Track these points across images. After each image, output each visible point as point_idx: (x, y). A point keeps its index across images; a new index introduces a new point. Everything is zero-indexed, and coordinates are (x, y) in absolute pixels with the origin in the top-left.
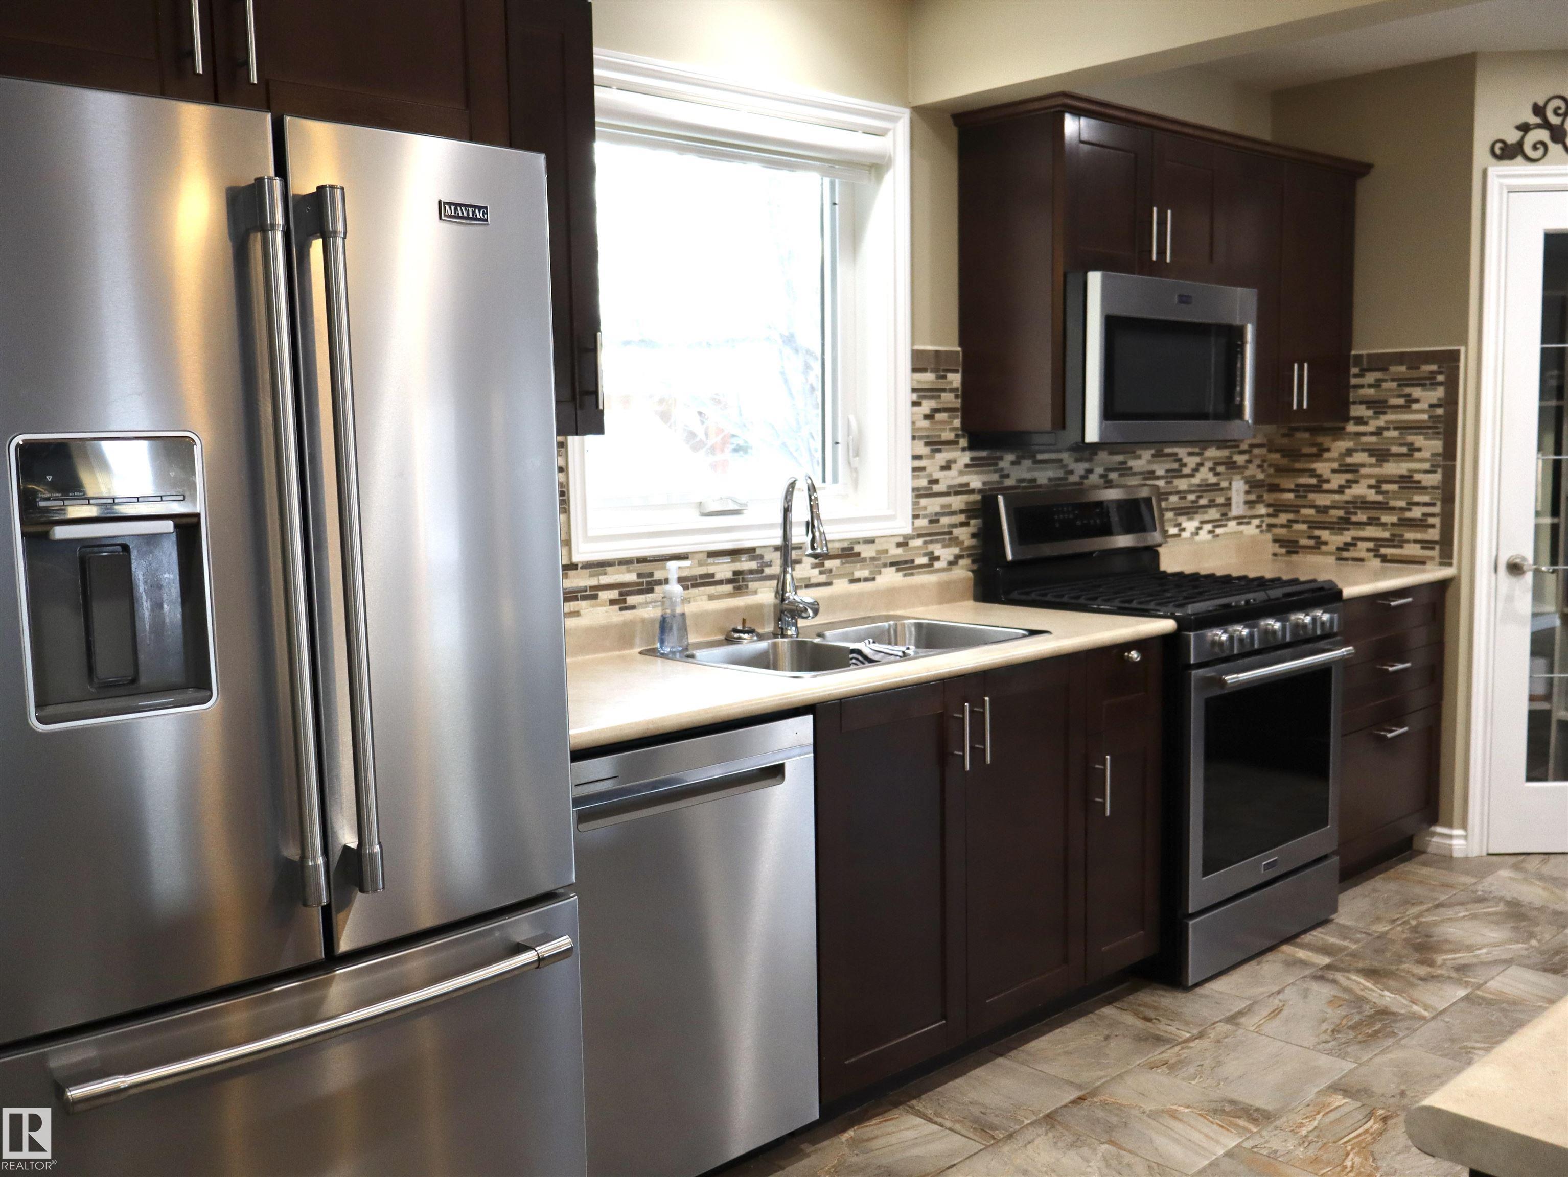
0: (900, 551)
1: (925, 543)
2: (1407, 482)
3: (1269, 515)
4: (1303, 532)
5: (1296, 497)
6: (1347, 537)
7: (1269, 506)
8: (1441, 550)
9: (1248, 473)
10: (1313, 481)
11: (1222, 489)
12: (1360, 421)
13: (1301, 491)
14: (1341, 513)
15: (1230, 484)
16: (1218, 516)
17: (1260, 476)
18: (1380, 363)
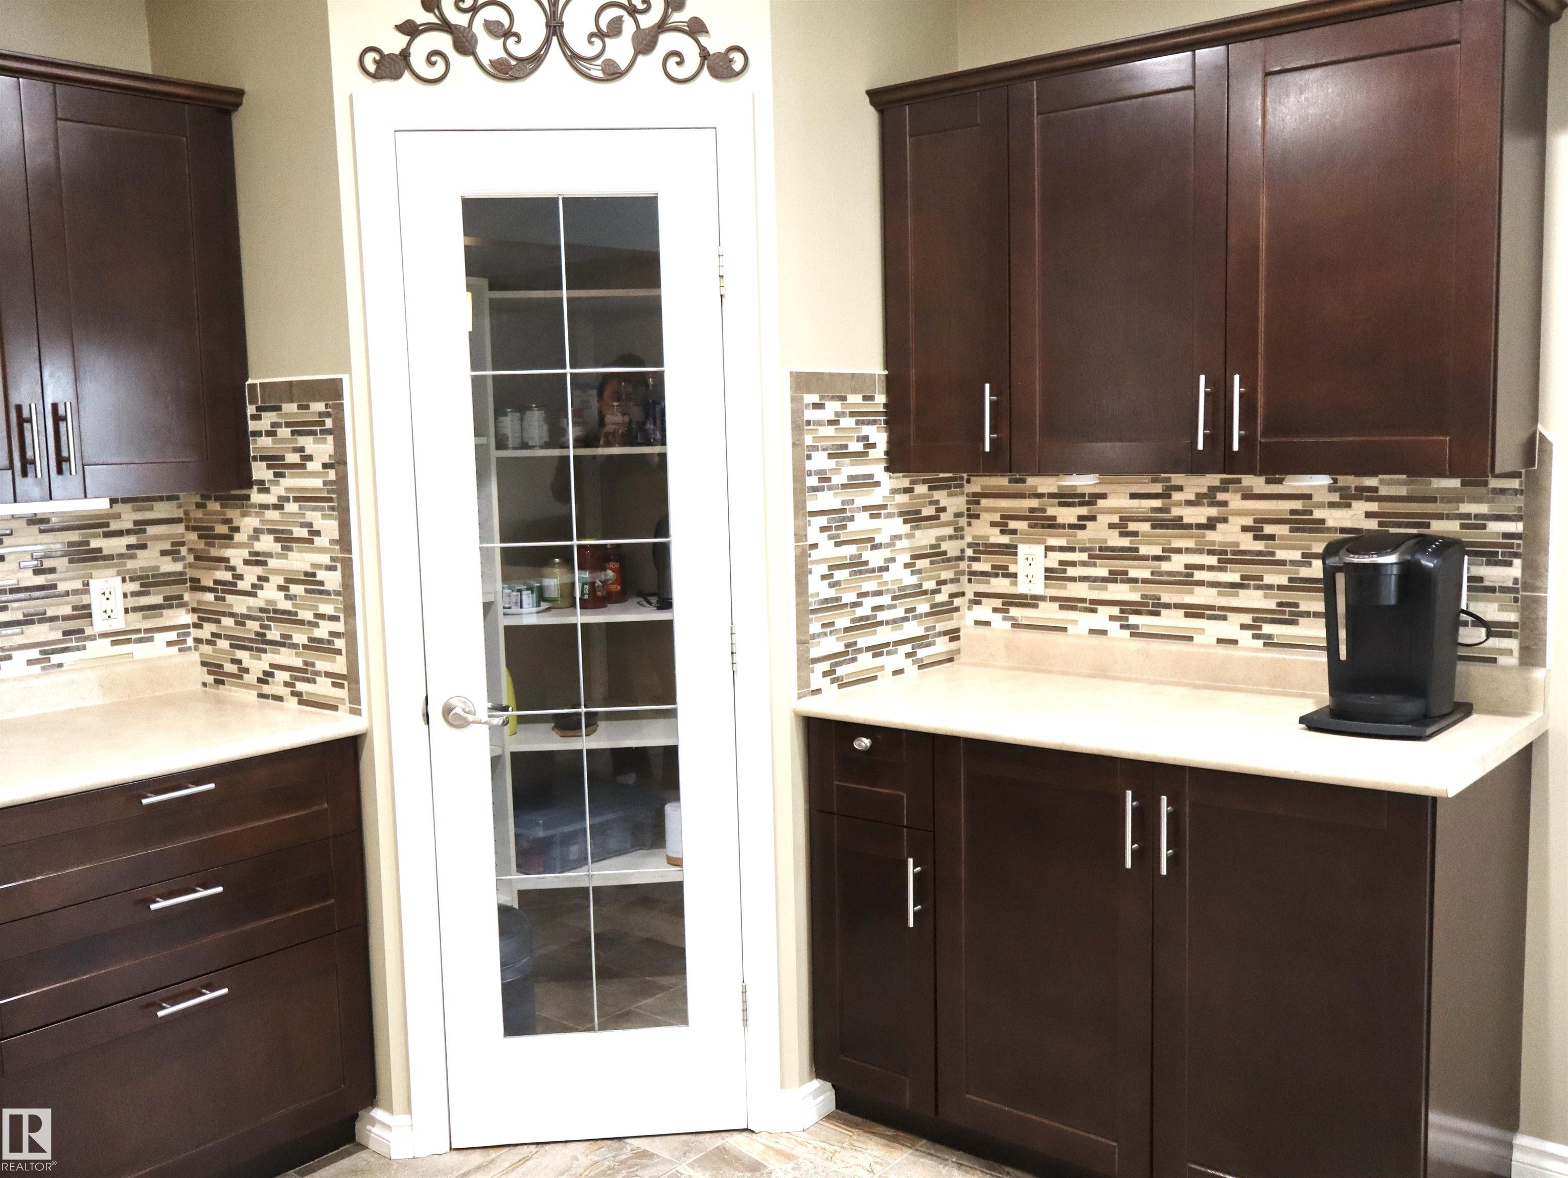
2: (311, 582)
4: (226, 651)
5: (215, 598)
6: (265, 662)
8: (349, 689)
9: (134, 564)
10: (229, 576)
11: (62, 594)
12: (262, 486)
13: (220, 590)
14: (257, 626)
15: (85, 584)
16: (54, 636)
17: (168, 568)
18: (273, 398)
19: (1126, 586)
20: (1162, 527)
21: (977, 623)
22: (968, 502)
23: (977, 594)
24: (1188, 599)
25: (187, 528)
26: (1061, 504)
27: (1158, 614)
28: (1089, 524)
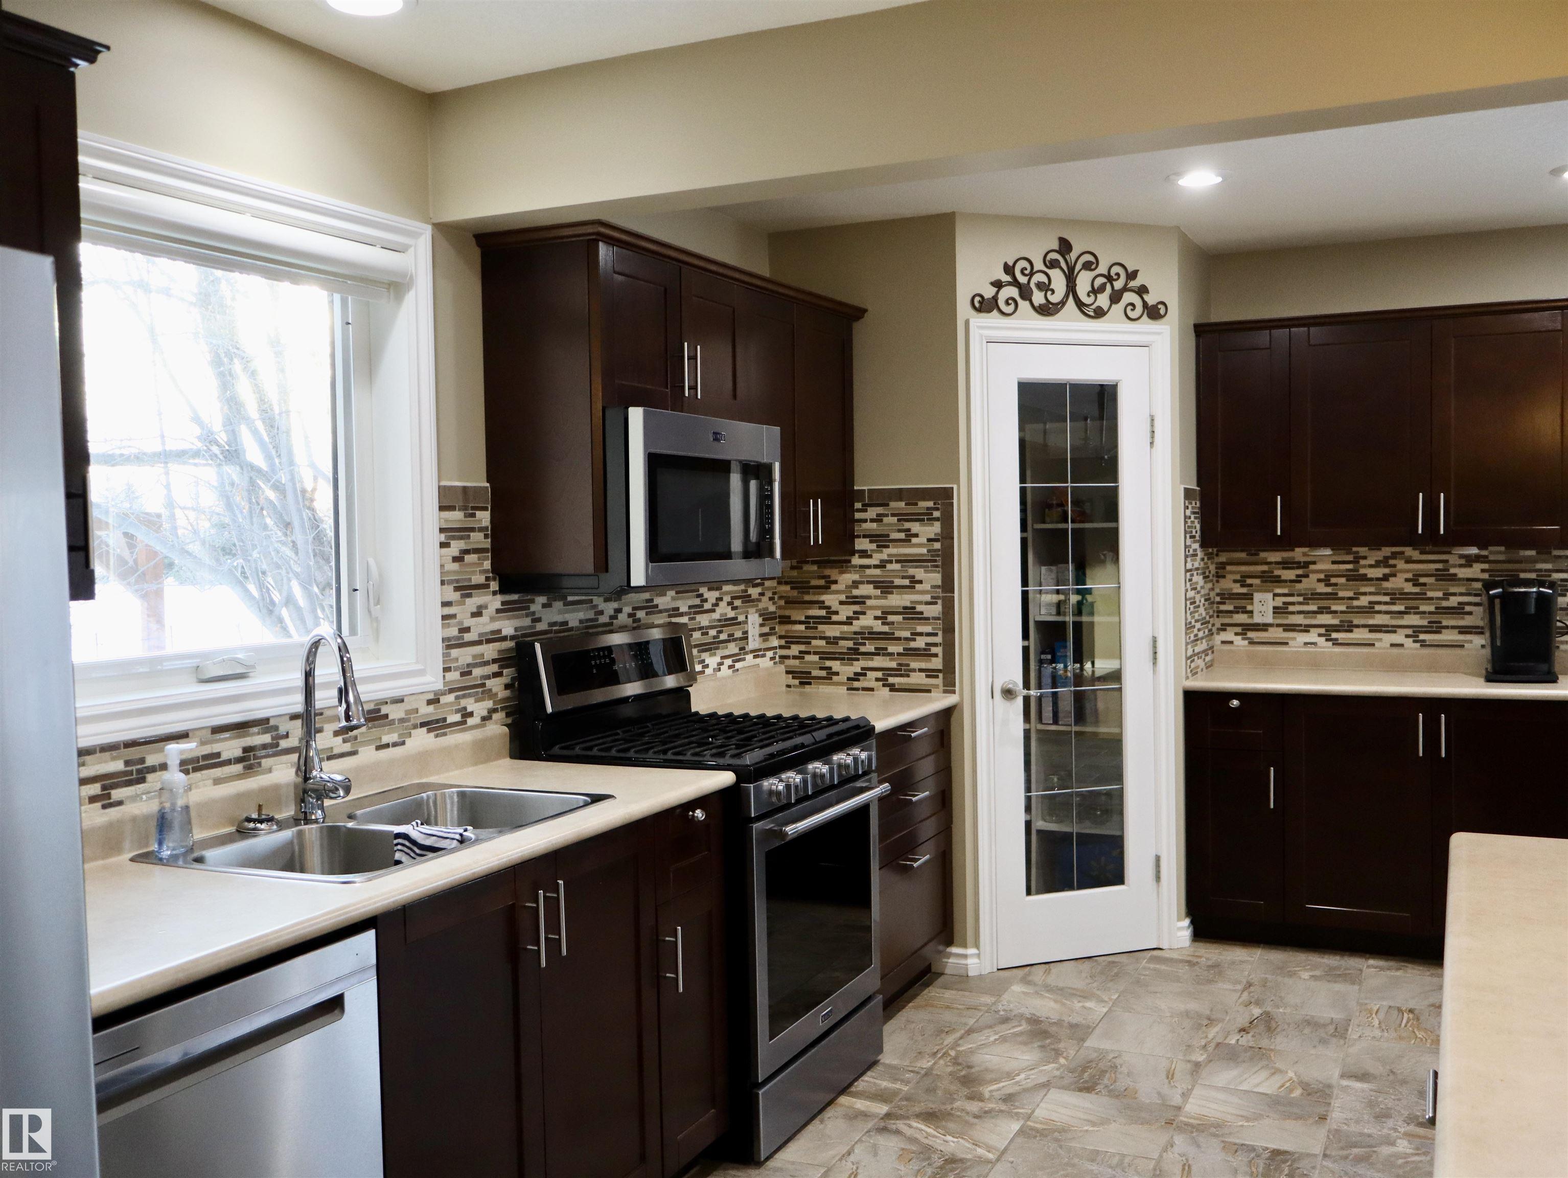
0: (431, 708)
1: (457, 698)
2: (910, 613)
3: (781, 647)
4: (815, 663)
5: (806, 628)
6: (857, 667)
7: (781, 637)
8: (944, 678)
9: (761, 606)
10: (823, 613)
11: (740, 623)
12: (864, 554)
13: (811, 622)
14: (850, 644)
15: (746, 617)
16: (737, 651)
17: (772, 608)
18: (881, 498)
19: (1330, 616)
20: (1353, 580)
21: (1223, 642)
22: (1216, 568)
23: (1222, 625)
24: (1371, 622)
25: (779, 583)
26: (1284, 568)
27: (1351, 631)
28: (1304, 580)
